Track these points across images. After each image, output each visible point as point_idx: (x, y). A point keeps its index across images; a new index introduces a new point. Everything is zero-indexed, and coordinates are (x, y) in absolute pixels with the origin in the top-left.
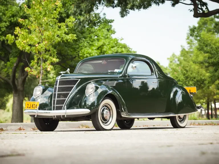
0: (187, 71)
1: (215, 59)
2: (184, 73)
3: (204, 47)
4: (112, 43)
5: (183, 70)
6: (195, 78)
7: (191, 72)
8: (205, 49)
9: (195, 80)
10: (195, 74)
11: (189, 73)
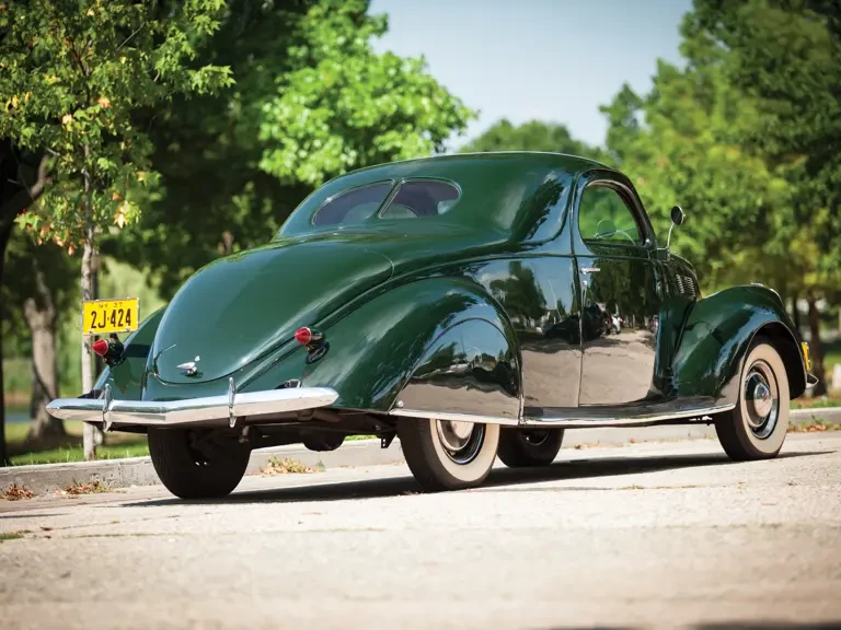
0: (691, 173)
1: (810, 121)
2: (680, 182)
3: (762, 70)
4: (378, 76)
5: (673, 168)
6: (723, 203)
7: (706, 177)
8: (766, 79)
9: (726, 210)
10: (723, 186)
11: (699, 182)
